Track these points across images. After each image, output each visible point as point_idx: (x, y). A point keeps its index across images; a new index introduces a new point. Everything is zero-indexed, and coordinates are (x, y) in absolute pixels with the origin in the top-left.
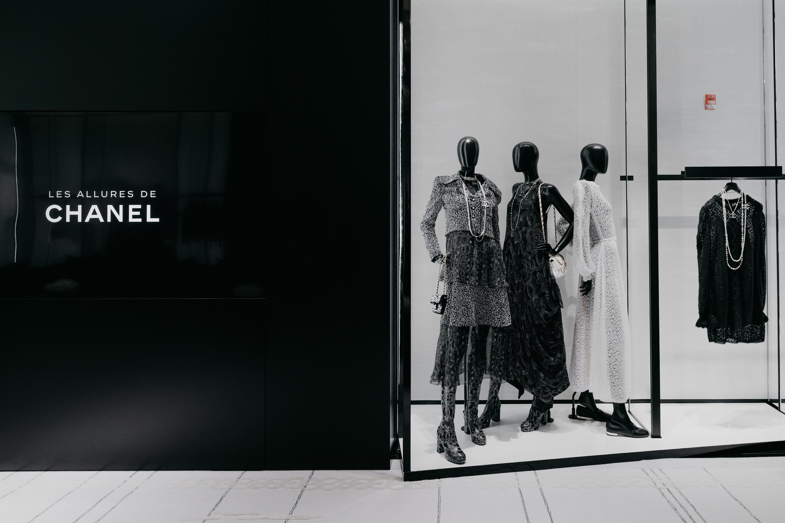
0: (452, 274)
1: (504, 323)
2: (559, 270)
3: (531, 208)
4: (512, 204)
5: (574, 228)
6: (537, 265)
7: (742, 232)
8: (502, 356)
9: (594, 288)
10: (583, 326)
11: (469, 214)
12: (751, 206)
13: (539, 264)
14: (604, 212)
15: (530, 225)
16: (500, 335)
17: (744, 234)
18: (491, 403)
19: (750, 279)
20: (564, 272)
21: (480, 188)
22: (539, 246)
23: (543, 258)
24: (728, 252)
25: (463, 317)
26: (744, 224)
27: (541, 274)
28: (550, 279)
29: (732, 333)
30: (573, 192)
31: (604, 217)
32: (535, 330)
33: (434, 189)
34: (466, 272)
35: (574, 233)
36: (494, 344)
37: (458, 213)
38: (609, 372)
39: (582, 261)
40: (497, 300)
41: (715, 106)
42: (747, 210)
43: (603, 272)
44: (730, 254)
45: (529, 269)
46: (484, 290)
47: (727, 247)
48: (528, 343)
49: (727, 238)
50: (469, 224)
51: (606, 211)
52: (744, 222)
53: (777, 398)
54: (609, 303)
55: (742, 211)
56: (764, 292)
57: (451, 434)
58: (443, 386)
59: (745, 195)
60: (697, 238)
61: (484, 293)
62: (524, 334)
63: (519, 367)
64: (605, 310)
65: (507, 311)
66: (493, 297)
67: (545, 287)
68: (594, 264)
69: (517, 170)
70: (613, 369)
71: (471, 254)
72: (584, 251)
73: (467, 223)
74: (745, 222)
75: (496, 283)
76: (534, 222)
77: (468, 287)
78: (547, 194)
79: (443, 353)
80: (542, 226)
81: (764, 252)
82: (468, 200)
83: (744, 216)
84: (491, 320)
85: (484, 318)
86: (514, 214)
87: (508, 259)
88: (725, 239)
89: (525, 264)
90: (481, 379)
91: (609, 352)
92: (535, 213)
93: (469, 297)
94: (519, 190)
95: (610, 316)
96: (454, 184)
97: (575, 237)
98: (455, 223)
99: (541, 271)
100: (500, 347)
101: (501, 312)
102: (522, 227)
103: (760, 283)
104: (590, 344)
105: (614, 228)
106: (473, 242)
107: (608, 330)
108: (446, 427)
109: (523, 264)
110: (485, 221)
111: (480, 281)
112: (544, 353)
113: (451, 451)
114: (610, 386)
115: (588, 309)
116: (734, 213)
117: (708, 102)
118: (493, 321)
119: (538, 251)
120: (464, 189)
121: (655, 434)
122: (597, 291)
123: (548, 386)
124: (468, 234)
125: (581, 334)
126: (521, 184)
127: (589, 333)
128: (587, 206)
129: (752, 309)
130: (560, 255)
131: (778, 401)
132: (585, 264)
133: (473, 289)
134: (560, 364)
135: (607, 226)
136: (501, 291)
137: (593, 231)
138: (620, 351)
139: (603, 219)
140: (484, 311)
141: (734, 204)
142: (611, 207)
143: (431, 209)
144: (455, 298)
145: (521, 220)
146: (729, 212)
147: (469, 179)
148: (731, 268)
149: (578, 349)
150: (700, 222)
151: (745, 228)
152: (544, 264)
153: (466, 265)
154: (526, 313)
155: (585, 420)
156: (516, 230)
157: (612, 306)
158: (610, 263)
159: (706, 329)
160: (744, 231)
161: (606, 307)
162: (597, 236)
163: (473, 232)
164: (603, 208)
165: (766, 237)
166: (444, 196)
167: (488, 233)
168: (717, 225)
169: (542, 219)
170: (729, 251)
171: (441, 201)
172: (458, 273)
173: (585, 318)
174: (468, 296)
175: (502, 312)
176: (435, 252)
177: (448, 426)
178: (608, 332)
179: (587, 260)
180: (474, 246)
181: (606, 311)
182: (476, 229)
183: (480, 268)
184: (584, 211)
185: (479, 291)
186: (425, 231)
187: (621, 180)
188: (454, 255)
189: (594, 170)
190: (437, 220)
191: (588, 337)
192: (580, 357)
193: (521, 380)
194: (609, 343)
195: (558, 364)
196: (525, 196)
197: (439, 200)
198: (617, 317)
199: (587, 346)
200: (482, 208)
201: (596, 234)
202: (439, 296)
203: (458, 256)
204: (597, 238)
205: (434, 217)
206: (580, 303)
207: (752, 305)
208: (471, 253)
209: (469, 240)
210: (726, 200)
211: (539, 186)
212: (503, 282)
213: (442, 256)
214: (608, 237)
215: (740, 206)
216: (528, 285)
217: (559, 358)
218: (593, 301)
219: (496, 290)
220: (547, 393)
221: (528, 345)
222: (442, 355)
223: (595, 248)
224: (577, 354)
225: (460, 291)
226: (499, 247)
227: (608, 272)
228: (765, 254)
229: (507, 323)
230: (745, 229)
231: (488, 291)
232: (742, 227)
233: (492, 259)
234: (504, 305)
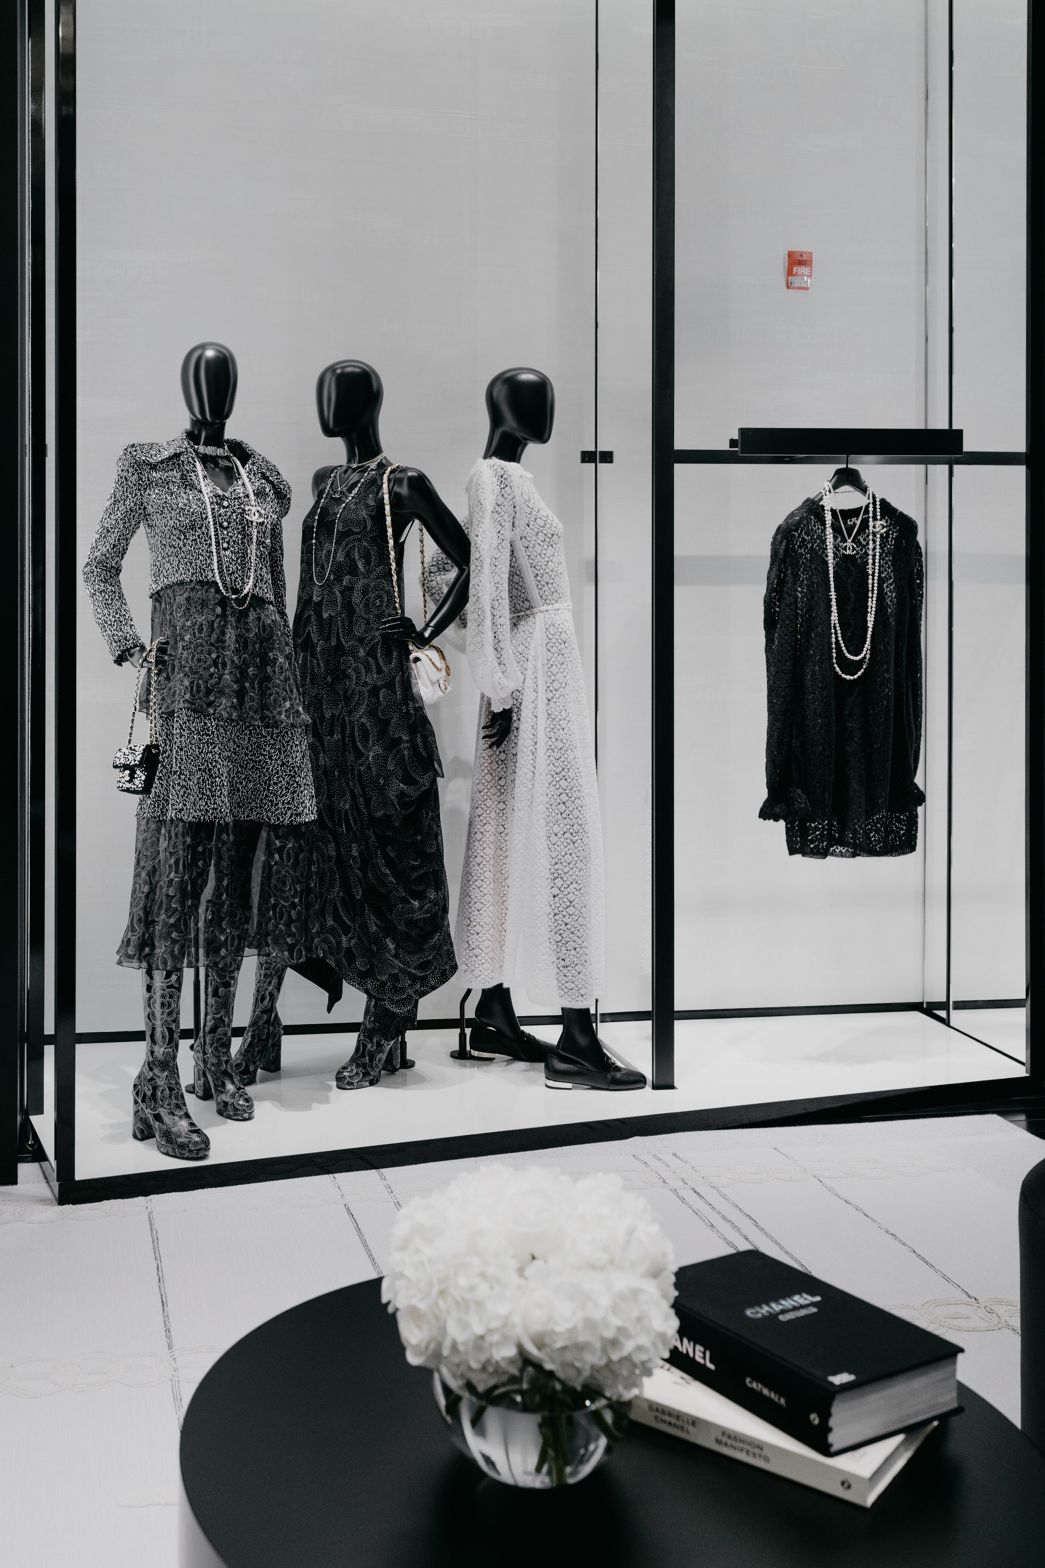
0: (172, 691)
1: (299, 815)
2: (433, 683)
3: (365, 527)
4: (317, 517)
5: (471, 579)
6: (380, 671)
7: (870, 589)
8: (294, 897)
9: (517, 729)
10: (490, 823)
11: (213, 540)
12: (891, 524)
13: (384, 668)
14: (545, 540)
15: (362, 570)
16: (290, 845)
17: (873, 593)
18: (261, 1023)
19: (885, 703)
20: (446, 689)
21: (239, 474)
22: (385, 623)
23: (395, 654)
24: (837, 638)
25: (200, 799)
26: (875, 569)
27: (389, 692)
28: (411, 705)
29: (842, 833)
30: (468, 490)
31: (544, 552)
32: (375, 833)
33: (121, 478)
34: (207, 686)
35: (472, 591)
36: (275, 867)
37: (185, 536)
38: (553, 933)
39: (490, 659)
40: (283, 756)
41: (809, 281)
42: (882, 535)
43: (541, 689)
44: (841, 642)
45: (359, 680)
46: (250, 731)
47: (835, 624)
48: (358, 865)
49: (834, 603)
50: (215, 566)
51: (550, 536)
52: (874, 564)
53: (944, 999)
54: (553, 764)
55: (871, 537)
56: (916, 733)
57: (171, 1089)
58: (149, 973)
59: (878, 500)
60: (765, 602)
61: (249, 739)
62: (345, 843)
63: (332, 928)
64: (544, 781)
65: (308, 785)
66: (272, 751)
67: (399, 724)
68: (520, 667)
69: (328, 431)
70: (564, 925)
71: (220, 642)
72: (496, 635)
73: (209, 561)
74: (877, 564)
75: (280, 713)
76: (372, 564)
77: (212, 724)
78: (404, 490)
79: (151, 888)
80: (393, 572)
81: (919, 638)
82: (212, 503)
83: (874, 549)
84: (266, 807)
85: (249, 803)
86: (321, 543)
87: (305, 657)
88: (831, 606)
89: (349, 668)
90: (240, 958)
91: (553, 885)
92: (373, 539)
93: (214, 748)
94: (332, 484)
95: (555, 796)
96: (174, 464)
97: (474, 600)
98: (179, 562)
99: (390, 686)
100: (289, 874)
101: (293, 788)
102: (343, 576)
103: (908, 712)
104: (507, 870)
105: (567, 579)
106: (224, 610)
107: (551, 832)
108: (159, 1074)
109: (345, 670)
110: (253, 558)
111: (241, 709)
112: (397, 890)
113: (173, 1130)
114: (556, 968)
115: (502, 782)
116: (852, 542)
117: (794, 271)
118: (273, 809)
119: (382, 635)
120: (201, 477)
121: (662, 1082)
122: (525, 736)
123: (404, 972)
124: (212, 590)
125: (485, 845)
126: (336, 468)
127: (502, 841)
128: (503, 524)
129: (889, 775)
130: (434, 647)
131: (944, 1006)
132: (498, 668)
133: (224, 729)
134: (434, 917)
135: (550, 573)
136: (292, 733)
137: (516, 586)
138: (579, 882)
139: (542, 555)
140: (251, 785)
141: (851, 521)
142: (561, 525)
143: (112, 528)
144: (181, 749)
145: (340, 557)
146: (839, 539)
147: (210, 450)
148: (843, 676)
149: (476, 883)
150: (771, 565)
151: (876, 578)
152: (397, 667)
153: (208, 668)
154: (352, 793)
155: (491, 1059)
156: (328, 585)
157: (560, 772)
158: (558, 665)
159: (782, 824)
160: (873, 586)
161: (547, 774)
162: (526, 600)
163: (225, 586)
164: (541, 529)
165: (924, 600)
166: (149, 495)
167: (261, 588)
168: (812, 572)
169: (392, 554)
170: (839, 635)
171: (140, 509)
172: (187, 688)
173: (494, 806)
174: (211, 745)
175: (295, 788)
176: (125, 638)
177: (163, 1071)
178: (552, 835)
179: (501, 659)
180: (227, 622)
181: (547, 785)
182: (233, 578)
183: (241, 676)
184: (495, 535)
185: (238, 734)
186: (97, 586)
187: (583, 461)
188: (176, 642)
189: (519, 434)
190: (126, 556)
191: (500, 852)
192: (482, 901)
193: (338, 962)
194: (553, 863)
195: (430, 916)
196: (350, 498)
197: (135, 505)
198: (573, 799)
199: (498, 875)
200: (247, 524)
201: (523, 595)
202: (137, 748)
203: (187, 645)
204: (527, 604)
205: (121, 549)
206: (483, 768)
207: (889, 763)
208: (218, 638)
209: (215, 604)
210: (833, 512)
211: (384, 473)
212: (298, 711)
213: (143, 648)
214: (553, 602)
215: (865, 525)
216: (357, 720)
217: (432, 902)
218: (515, 761)
219: (281, 732)
220: (403, 990)
221: (357, 871)
222: (148, 894)
223: (520, 630)
224: (475, 893)
225: (193, 732)
226: (286, 625)
227: (551, 688)
228: (920, 642)
229: (307, 815)
230: (876, 581)
231: (261, 734)
232: (870, 577)
233: (270, 654)
234: (299, 769)
